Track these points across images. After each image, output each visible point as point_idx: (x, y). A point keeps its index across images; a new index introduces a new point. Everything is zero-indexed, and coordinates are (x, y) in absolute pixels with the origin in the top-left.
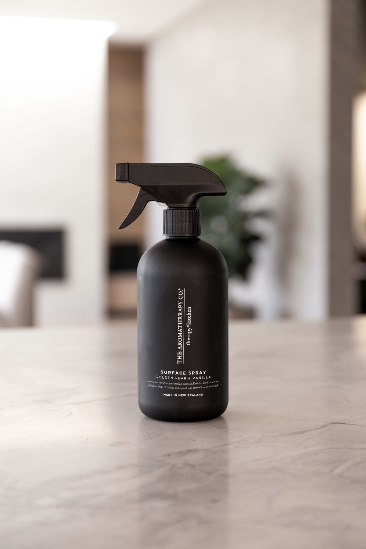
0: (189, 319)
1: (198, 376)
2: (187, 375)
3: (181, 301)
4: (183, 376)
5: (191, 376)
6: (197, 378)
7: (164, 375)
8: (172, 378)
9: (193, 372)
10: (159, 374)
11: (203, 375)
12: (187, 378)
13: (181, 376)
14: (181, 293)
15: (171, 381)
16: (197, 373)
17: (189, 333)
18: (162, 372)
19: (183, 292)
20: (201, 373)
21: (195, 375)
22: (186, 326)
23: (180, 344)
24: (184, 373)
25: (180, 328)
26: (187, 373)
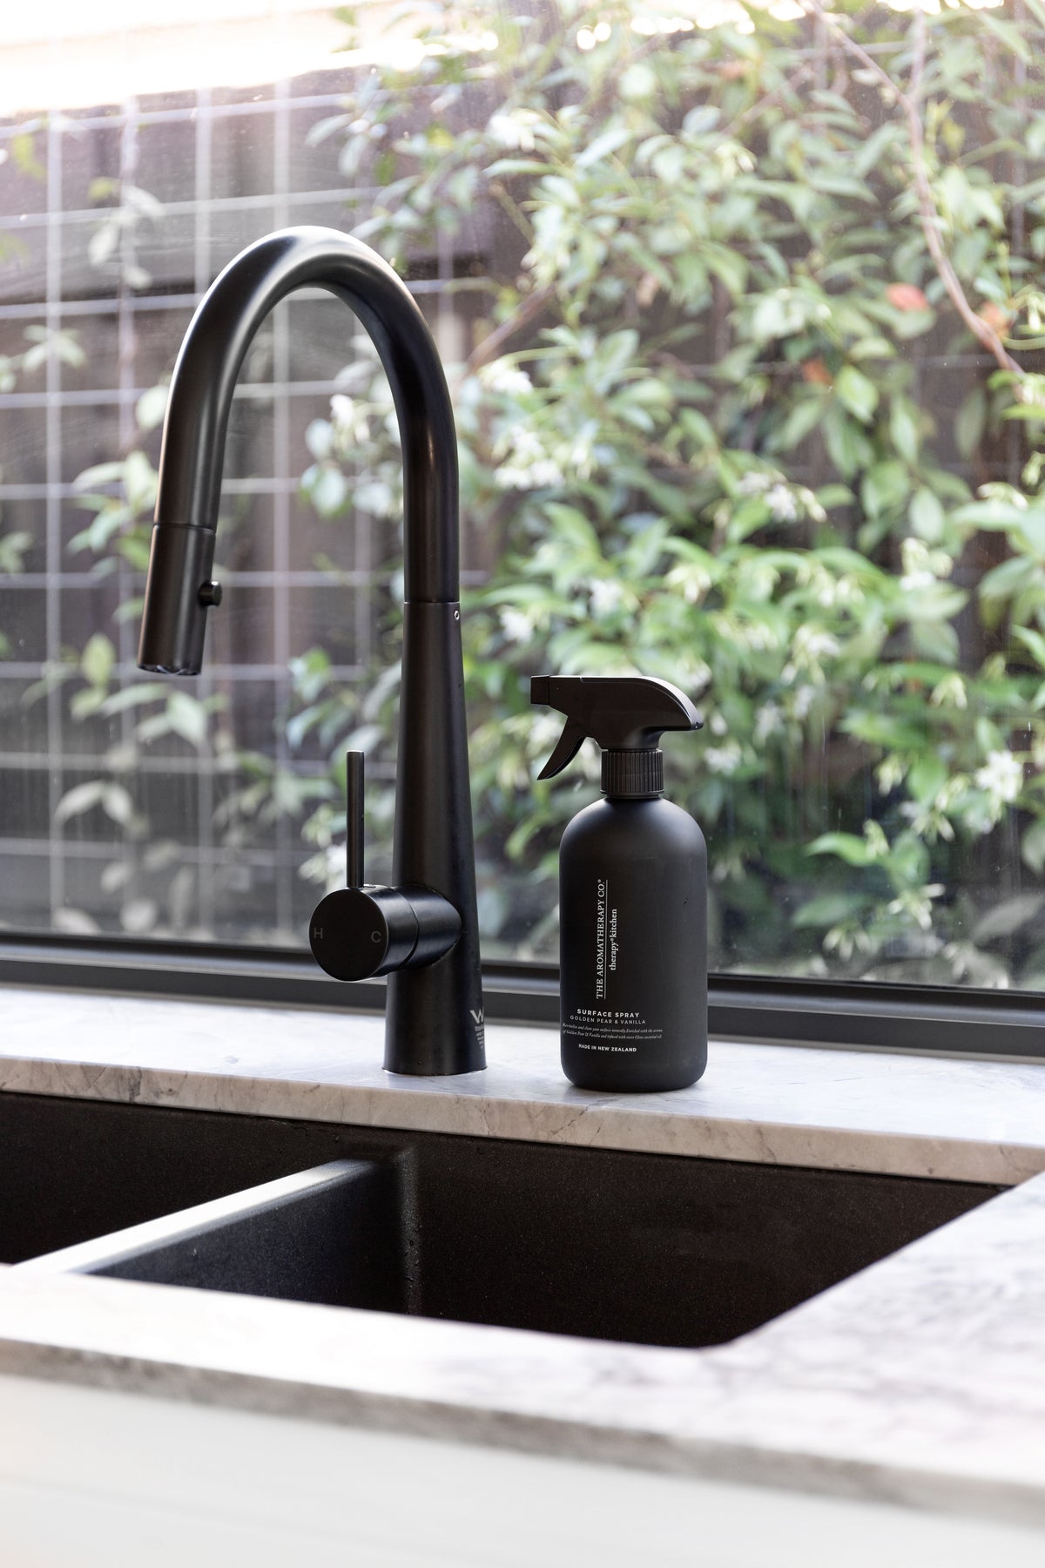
0: (614, 929)
1: (629, 1019)
2: (613, 1018)
3: (602, 899)
4: (608, 1018)
5: (619, 1019)
6: (626, 1022)
7: (581, 1015)
8: (593, 1020)
9: (622, 1014)
10: (576, 1014)
11: (635, 1018)
12: (613, 1021)
13: (605, 1018)
14: (601, 887)
15: (590, 1025)
16: (627, 1015)
17: (614, 950)
18: (579, 1011)
19: (605, 885)
20: (632, 1015)
21: (623, 1018)
22: (609, 939)
23: (600, 967)
24: (609, 1014)
25: (601, 942)
26: (613, 1015)
